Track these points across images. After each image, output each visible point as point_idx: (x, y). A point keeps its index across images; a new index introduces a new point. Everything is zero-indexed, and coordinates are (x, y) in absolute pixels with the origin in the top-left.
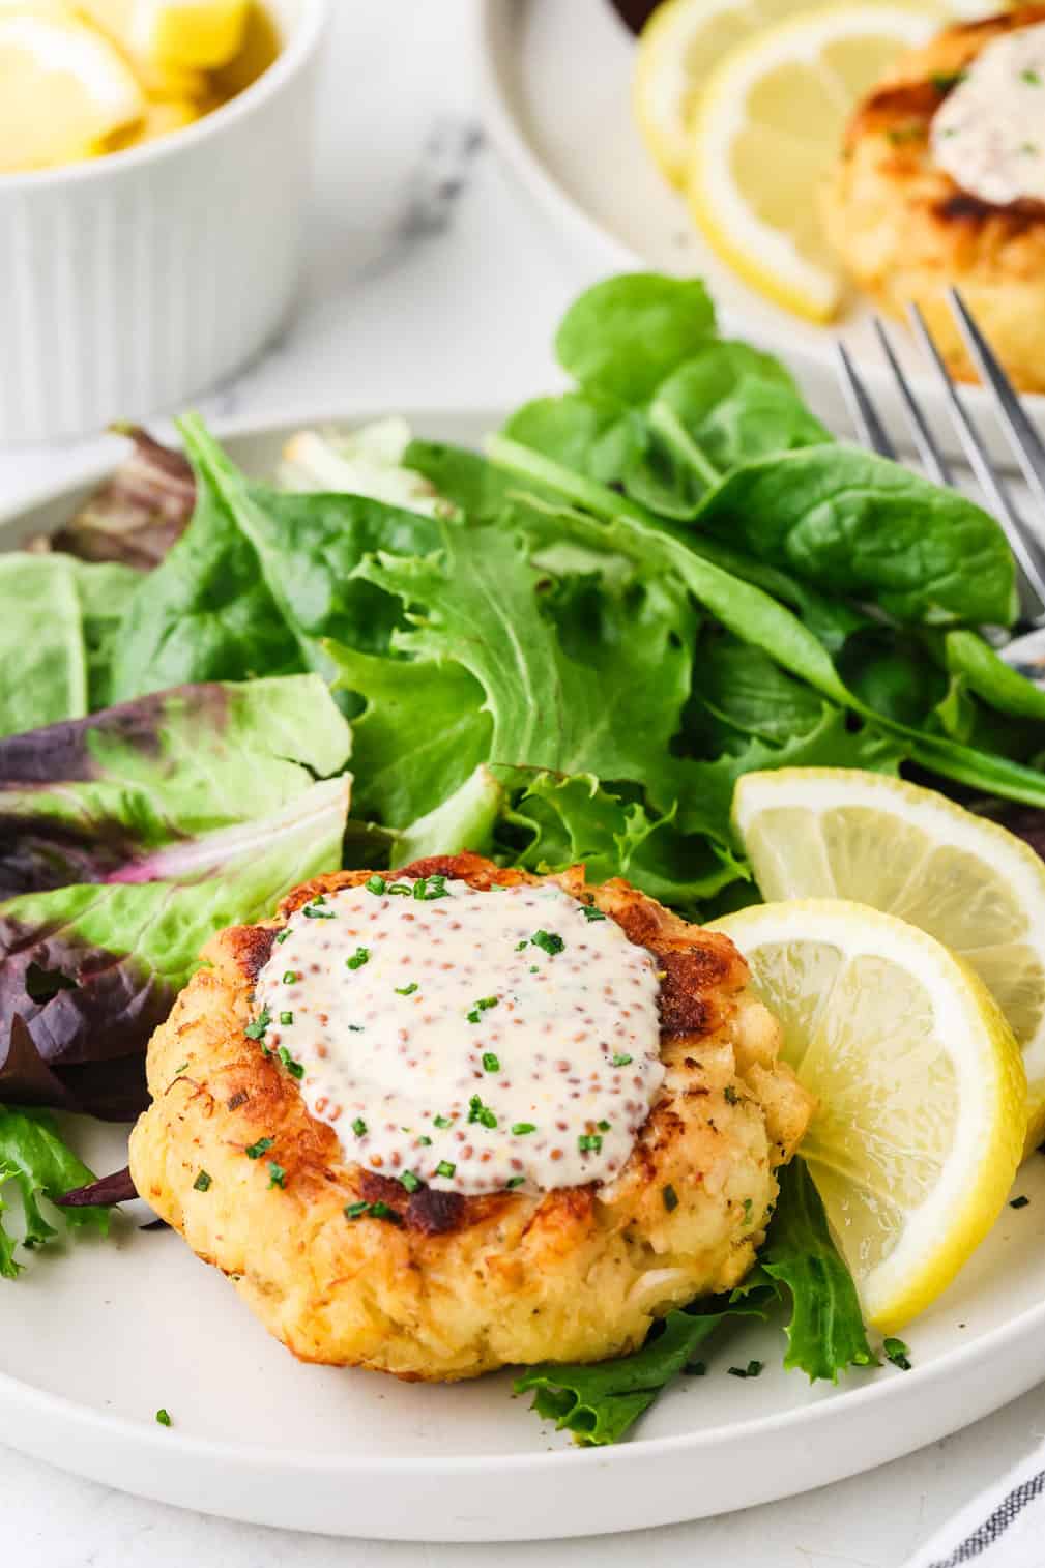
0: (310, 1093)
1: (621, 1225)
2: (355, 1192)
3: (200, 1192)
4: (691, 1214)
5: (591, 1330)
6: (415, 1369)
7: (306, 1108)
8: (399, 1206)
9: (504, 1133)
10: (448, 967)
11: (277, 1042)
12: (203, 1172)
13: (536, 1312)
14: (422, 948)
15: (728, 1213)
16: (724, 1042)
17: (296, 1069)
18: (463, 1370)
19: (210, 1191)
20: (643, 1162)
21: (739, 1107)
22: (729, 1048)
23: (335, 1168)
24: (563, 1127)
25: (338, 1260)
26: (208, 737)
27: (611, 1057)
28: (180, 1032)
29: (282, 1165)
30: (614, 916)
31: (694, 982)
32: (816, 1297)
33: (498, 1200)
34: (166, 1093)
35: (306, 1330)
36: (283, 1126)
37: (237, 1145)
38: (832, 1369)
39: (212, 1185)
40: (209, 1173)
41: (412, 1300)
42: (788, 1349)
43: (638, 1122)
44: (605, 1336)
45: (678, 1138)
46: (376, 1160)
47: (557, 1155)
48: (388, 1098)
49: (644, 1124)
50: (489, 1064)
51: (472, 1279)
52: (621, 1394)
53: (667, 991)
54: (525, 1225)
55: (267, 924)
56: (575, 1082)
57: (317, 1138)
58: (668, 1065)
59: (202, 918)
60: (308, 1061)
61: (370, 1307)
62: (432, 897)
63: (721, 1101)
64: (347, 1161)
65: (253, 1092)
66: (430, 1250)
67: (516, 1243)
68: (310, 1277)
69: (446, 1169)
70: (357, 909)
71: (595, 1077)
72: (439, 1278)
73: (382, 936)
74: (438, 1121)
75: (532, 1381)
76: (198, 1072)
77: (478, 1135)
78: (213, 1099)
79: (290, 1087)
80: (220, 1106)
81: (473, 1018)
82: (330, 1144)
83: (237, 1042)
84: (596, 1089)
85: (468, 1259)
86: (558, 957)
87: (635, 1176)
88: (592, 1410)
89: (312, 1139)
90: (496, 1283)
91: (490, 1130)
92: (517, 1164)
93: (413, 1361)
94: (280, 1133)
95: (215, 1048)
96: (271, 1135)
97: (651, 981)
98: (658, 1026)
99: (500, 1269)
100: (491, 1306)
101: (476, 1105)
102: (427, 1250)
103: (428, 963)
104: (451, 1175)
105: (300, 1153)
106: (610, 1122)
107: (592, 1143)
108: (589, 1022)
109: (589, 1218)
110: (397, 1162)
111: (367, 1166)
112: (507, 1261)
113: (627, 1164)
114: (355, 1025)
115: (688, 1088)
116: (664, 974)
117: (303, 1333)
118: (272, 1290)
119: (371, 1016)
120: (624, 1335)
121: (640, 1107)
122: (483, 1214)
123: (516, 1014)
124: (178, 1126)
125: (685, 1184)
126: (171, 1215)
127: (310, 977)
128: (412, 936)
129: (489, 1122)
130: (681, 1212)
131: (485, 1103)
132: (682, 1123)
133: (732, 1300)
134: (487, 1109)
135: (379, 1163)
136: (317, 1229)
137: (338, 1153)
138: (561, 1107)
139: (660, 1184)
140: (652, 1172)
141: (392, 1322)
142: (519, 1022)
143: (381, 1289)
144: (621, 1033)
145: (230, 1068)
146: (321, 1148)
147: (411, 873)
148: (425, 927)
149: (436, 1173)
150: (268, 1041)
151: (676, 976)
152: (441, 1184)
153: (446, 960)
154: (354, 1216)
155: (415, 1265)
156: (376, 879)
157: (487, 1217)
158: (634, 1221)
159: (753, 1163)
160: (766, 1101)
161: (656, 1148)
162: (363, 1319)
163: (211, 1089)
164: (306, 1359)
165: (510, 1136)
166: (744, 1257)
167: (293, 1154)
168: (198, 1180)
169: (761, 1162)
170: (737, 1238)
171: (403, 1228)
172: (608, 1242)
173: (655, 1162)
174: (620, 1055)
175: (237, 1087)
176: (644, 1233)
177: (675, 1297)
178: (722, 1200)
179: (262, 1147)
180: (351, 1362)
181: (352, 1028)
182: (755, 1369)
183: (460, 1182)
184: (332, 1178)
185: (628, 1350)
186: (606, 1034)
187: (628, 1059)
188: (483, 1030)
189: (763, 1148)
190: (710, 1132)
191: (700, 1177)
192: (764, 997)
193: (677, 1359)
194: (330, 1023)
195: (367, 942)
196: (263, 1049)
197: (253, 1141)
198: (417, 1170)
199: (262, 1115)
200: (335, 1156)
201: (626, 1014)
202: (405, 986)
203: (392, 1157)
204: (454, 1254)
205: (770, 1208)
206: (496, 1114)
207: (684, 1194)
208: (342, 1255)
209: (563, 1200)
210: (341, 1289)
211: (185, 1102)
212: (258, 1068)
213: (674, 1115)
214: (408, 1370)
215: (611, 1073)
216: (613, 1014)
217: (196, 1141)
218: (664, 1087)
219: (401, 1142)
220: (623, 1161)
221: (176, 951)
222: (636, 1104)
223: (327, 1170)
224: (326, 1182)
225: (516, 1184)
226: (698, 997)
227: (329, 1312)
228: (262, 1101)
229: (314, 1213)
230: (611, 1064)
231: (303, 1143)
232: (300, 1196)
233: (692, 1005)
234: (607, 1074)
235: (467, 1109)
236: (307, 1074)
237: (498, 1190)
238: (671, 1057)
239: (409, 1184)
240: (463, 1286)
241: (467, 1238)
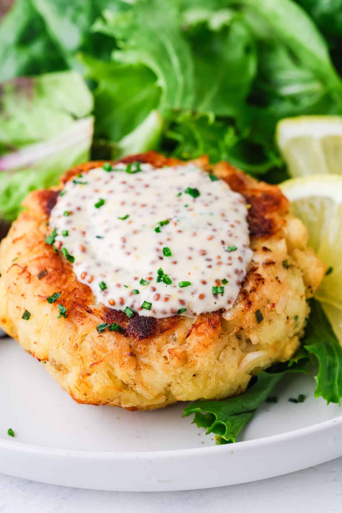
0: (78, 270)
1: (235, 330)
2: (102, 318)
3: (25, 320)
4: (270, 324)
5: (222, 384)
6: (135, 405)
7: (76, 277)
8: (124, 325)
9: (175, 286)
10: (144, 206)
11: (61, 245)
12: (26, 311)
13: (194, 375)
14: (130, 197)
15: (287, 323)
16: (281, 238)
17: (71, 258)
18: (159, 405)
19: (29, 320)
20: (244, 299)
21: (290, 270)
22: (283, 241)
23: (91, 307)
24: (204, 283)
25: (94, 353)
26: (24, 102)
27: (226, 247)
28: (14, 242)
29: (65, 306)
30: (225, 179)
31: (265, 210)
32: (330, 363)
33: (173, 320)
34: (7, 272)
35: (79, 388)
36: (65, 287)
37: (43, 297)
38: (338, 398)
39: (31, 317)
40: (30, 311)
41: (132, 372)
42: (316, 387)
43: (241, 279)
44: (228, 386)
45: (262, 286)
46: (112, 302)
47: (202, 297)
48: (117, 271)
49: (244, 280)
50: (166, 253)
51: (162, 360)
52: (237, 414)
53: (251, 215)
54: (188, 332)
55: (55, 189)
56: (209, 260)
57: (82, 292)
58: (254, 250)
59: (24, 188)
60: (77, 254)
61: (111, 375)
62: (134, 172)
63: (281, 267)
64: (97, 303)
65: (50, 270)
66: (140, 347)
67: (183, 342)
68: (81, 362)
69: (147, 306)
70: (98, 179)
71: (219, 257)
72: (145, 360)
73: (111, 192)
74: (142, 282)
75: (193, 410)
76: (23, 261)
77: (162, 288)
78: (30, 274)
79: (68, 267)
80: (34, 277)
81: (158, 230)
82: (88, 295)
83: (41, 246)
84: (220, 263)
85: (159, 351)
86: (198, 199)
87: (241, 306)
88: (223, 423)
89: (79, 292)
90: (174, 362)
91: (168, 285)
92: (182, 302)
93: (133, 401)
94: (64, 290)
95: (31, 249)
96: (59, 292)
97: (243, 209)
98: (248, 232)
99: (176, 355)
100: (172, 374)
101: (160, 273)
102: (139, 346)
103: (134, 204)
104: (149, 308)
105: (74, 300)
106: (227, 279)
107: (219, 290)
108: (214, 230)
109: (219, 328)
110: (122, 302)
111: (107, 305)
112: (179, 351)
113: (237, 300)
114: (99, 235)
115: (264, 261)
116: (249, 206)
117: (78, 389)
118: (62, 368)
119: (107, 231)
120: (237, 385)
121: (242, 271)
122: (166, 327)
123: (178, 228)
124: (13, 288)
125: (266, 309)
126: (12, 331)
127: (77, 214)
128: (126, 191)
129: (168, 281)
130: (265, 323)
131: (165, 273)
132: (263, 279)
133: (290, 365)
134: (166, 275)
135: (114, 304)
136: (83, 338)
137: (92, 299)
138: (203, 273)
139: (254, 309)
140: (250, 304)
141: (123, 383)
142: (180, 231)
143: (116, 366)
144: (230, 235)
145: (38, 259)
146: (84, 297)
147: (124, 161)
148: (132, 187)
149: (142, 308)
150: (56, 245)
151: (256, 207)
152: (145, 313)
153: (144, 203)
154: (101, 331)
155: (133, 354)
156: (107, 165)
157: (168, 329)
158: (241, 329)
159: (298, 298)
160: (303, 266)
161: (251, 292)
162: (108, 382)
163: (29, 269)
164: (80, 402)
165: (178, 288)
166: (295, 343)
167: (70, 301)
168: (24, 315)
169: (302, 297)
170: (291, 335)
171: (127, 336)
172: (229, 339)
173: (251, 298)
174: (231, 246)
175: (41, 268)
176: (247, 334)
177: (262, 365)
178: (284, 316)
179: (55, 297)
180: (102, 403)
181: (98, 237)
182: (302, 399)
183: (154, 312)
184: (90, 312)
185: (239, 392)
186: (223, 235)
187: (235, 248)
188: (162, 236)
189: (302, 289)
190: (277, 283)
191: (273, 305)
192: (299, 216)
193: (264, 395)
194: (86, 235)
195: (103, 195)
196: (54, 248)
197: (51, 294)
198: (132, 306)
199: (55, 281)
200: (91, 301)
201: (232, 226)
202: (123, 216)
203: (120, 300)
204: (152, 348)
205: (306, 319)
206: (171, 277)
207: (266, 314)
208: (96, 350)
209: (206, 319)
210: (97, 367)
211: (17, 276)
212: (52, 259)
213: (259, 275)
214: (132, 406)
215: (228, 255)
216: (226, 227)
217: (23, 295)
218: (253, 261)
219: (124, 293)
220: (235, 298)
221: (11, 204)
222: (240, 270)
223: (88, 308)
224: (87, 314)
225: (182, 312)
226: (267, 217)
227: (91, 379)
228: (54, 275)
229: (82, 330)
230: (226, 251)
231: (75, 295)
232: (74, 321)
233: (264, 221)
234: (225, 256)
235: (156, 275)
236: (77, 260)
237: (173, 315)
238: (256, 246)
239: (129, 313)
240: (158, 364)
241: (159, 340)
